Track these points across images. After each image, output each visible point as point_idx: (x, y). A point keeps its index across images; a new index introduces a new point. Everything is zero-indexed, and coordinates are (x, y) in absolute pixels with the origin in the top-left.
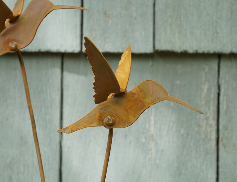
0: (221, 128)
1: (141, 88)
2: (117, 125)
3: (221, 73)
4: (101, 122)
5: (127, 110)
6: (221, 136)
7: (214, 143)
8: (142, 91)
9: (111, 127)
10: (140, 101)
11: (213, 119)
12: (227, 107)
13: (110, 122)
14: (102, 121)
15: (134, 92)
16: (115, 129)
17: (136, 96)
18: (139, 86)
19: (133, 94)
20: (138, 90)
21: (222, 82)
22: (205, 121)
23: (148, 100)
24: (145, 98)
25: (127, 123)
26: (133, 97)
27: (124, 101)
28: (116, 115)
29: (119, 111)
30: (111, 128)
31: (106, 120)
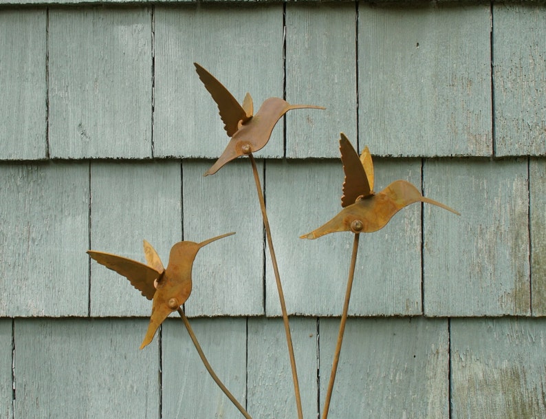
0: (425, 232)
1: (392, 189)
2: (365, 229)
3: (424, 177)
4: (347, 226)
5: (376, 214)
6: (425, 241)
7: (419, 248)
8: (392, 192)
9: (357, 231)
10: (391, 202)
11: (418, 225)
12: (432, 211)
13: (359, 227)
14: (349, 225)
15: (384, 193)
16: (362, 234)
17: (386, 199)
18: (389, 188)
19: (383, 196)
20: (388, 191)
21: (426, 186)
22: (410, 226)
23: (399, 202)
24: (396, 200)
25: (375, 227)
26: (383, 199)
27: (373, 204)
28: (365, 218)
29: (368, 214)
30: (357, 233)
31: (353, 224)
